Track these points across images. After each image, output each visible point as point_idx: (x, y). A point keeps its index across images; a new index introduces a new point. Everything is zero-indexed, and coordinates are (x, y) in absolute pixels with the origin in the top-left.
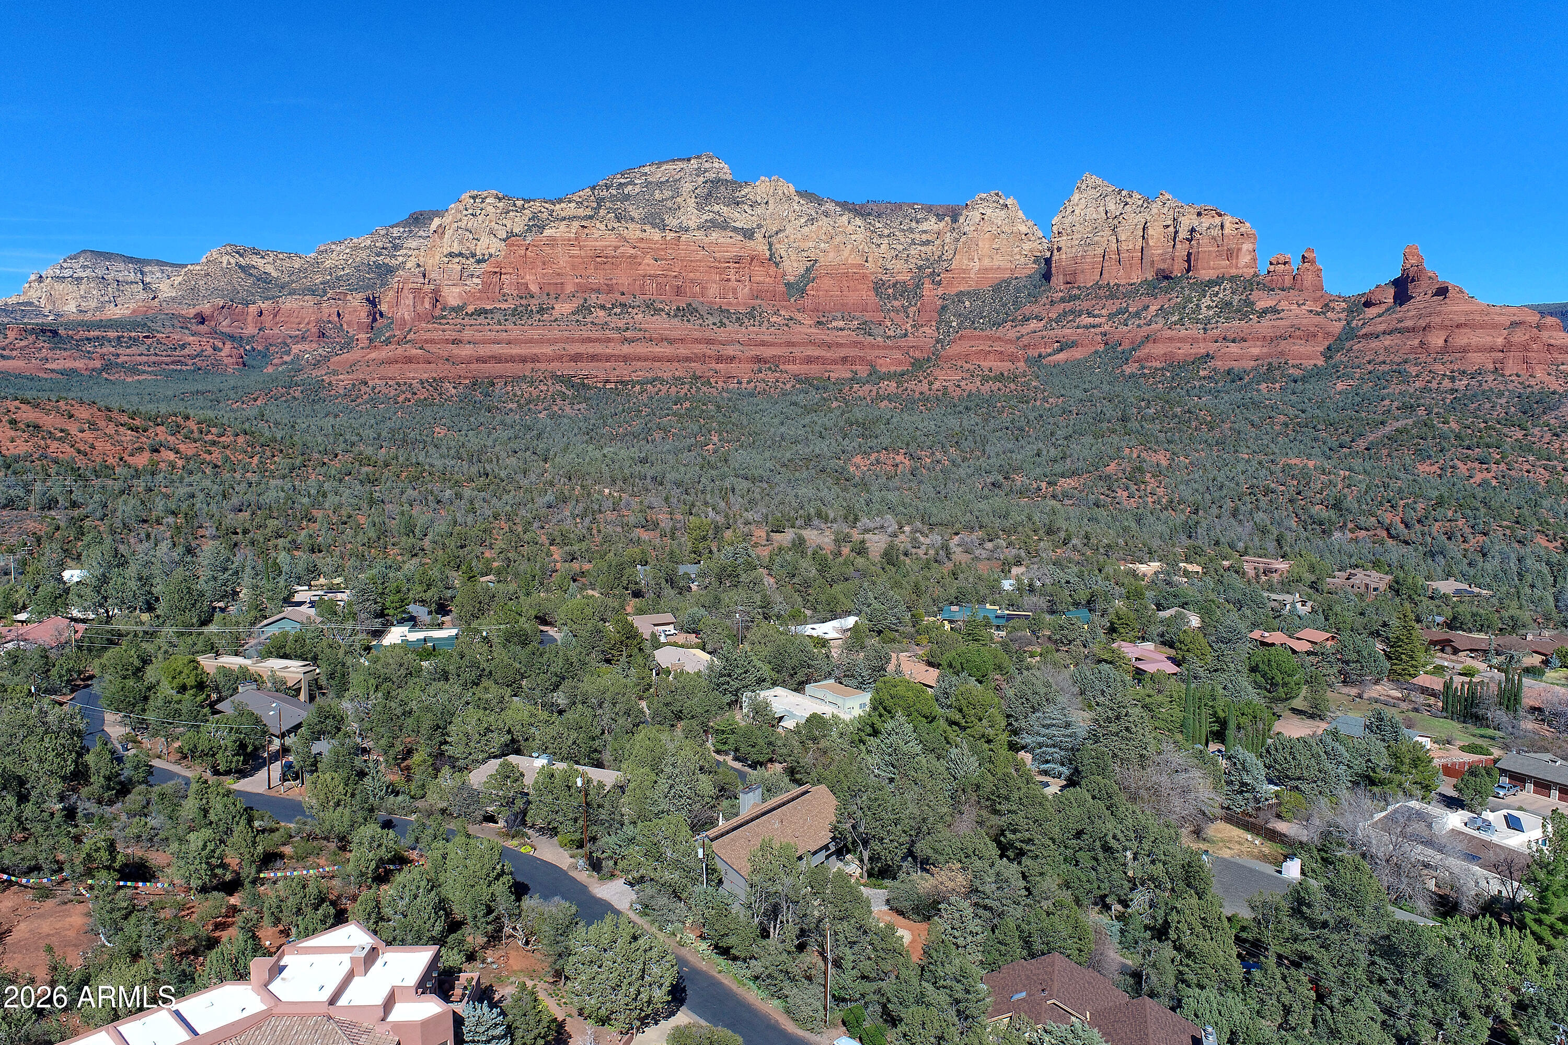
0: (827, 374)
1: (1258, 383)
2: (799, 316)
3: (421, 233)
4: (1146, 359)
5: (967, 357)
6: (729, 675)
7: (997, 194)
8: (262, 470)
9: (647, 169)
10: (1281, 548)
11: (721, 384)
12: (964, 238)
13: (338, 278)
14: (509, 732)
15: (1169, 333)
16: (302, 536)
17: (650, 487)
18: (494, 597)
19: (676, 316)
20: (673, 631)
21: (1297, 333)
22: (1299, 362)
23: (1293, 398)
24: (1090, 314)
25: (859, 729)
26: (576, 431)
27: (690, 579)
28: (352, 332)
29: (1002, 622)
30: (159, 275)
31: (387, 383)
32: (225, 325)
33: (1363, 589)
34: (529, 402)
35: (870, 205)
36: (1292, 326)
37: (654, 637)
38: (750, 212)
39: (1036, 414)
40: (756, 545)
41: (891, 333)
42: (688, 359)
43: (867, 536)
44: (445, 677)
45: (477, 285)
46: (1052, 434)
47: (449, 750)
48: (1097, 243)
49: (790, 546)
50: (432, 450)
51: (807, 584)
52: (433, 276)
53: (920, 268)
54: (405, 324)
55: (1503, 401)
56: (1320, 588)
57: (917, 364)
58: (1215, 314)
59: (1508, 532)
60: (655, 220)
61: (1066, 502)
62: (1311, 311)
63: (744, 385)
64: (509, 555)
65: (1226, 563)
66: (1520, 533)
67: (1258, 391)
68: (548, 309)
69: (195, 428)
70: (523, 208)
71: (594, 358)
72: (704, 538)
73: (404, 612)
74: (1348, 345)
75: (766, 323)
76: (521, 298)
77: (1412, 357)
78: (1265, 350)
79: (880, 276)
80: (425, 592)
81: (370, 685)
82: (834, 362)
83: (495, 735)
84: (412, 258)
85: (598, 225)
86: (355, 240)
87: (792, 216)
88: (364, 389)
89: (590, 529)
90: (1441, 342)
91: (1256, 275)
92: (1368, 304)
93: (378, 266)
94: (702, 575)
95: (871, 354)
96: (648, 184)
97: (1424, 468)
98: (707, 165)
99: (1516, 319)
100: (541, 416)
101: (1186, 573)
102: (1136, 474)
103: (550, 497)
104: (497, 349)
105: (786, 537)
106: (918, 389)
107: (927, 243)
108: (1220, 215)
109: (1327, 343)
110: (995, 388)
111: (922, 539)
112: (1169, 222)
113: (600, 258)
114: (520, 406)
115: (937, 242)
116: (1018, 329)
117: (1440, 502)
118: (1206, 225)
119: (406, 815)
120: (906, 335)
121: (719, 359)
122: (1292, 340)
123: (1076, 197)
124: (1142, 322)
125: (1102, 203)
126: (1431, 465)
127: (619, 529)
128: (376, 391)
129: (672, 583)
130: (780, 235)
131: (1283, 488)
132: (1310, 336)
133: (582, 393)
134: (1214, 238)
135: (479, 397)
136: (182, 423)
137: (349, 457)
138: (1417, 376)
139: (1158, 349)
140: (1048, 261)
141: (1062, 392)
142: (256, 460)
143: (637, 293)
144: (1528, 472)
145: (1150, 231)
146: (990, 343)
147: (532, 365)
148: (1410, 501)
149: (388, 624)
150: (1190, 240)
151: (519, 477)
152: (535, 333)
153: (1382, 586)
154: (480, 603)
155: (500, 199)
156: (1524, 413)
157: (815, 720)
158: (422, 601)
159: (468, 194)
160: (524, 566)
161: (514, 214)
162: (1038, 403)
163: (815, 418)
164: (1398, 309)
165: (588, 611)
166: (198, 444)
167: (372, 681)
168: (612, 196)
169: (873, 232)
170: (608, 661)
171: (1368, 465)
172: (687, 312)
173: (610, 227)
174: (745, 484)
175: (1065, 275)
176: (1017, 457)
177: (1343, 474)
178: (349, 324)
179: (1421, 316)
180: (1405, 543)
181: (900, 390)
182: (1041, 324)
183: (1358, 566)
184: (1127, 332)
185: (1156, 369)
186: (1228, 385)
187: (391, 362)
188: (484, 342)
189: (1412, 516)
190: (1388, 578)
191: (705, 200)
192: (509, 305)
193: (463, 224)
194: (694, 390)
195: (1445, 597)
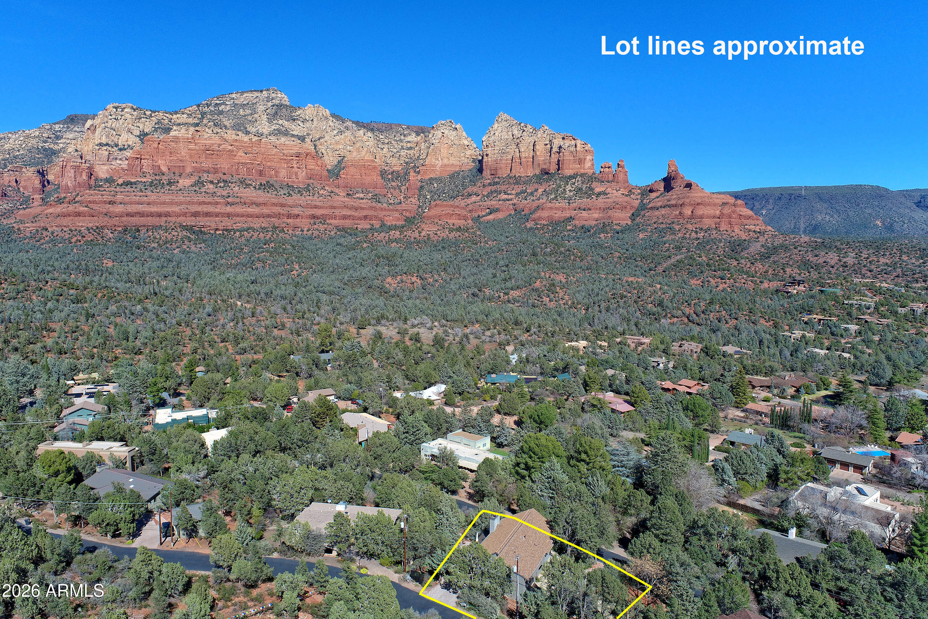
0: (356, 226)
1: (599, 234)
2: (336, 190)
3: (77, 129)
4: (538, 220)
5: (440, 217)
6: (407, 433)
7: (451, 122)
9: (234, 96)
10: (640, 330)
11: (290, 232)
12: (432, 147)
13: (15, 157)
15: (549, 205)
17: (266, 300)
19: (260, 189)
21: (617, 206)
22: (618, 222)
23: (618, 242)
24: (505, 193)
26: (203, 262)
28: (27, 194)
31: (62, 230)
33: (690, 353)
34: (166, 243)
35: (373, 124)
36: (614, 202)
38: (302, 125)
39: (484, 251)
41: (392, 201)
42: (269, 216)
43: (417, 329)
46: (497, 263)
48: (508, 152)
49: (374, 337)
52: (88, 158)
53: (407, 163)
55: (722, 244)
56: (669, 353)
57: (409, 221)
58: (574, 194)
59: (747, 317)
60: (240, 127)
61: (517, 305)
62: (623, 194)
63: (305, 232)
65: (618, 340)
66: (753, 318)
67: (600, 238)
68: (174, 182)
70: (151, 116)
71: (207, 214)
72: (329, 336)
74: (642, 213)
75: (317, 194)
76: (156, 175)
77: (676, 220)
78: (601, 215)
79: (383, 167)
82: (360, 219)
84: (70, 145)
85: (207, 130)
86: (27, 132)
87: (329, 129)
88: (45, 233)
90: (689, 213)
91: (594, 173)
92: (651, 191)
93: (45, 150)
94: (335, 360)
95: (381, 214)
96: (235, 105)
97: (694, 282)
98: (274, 95)
99: (725, 201)
100: (175, 252)
102: (551, 287)
104: (140, 208)
105: (370, 332)
106: (413, 236)
107: (409, 149)
108: (574, 139)
109: (632, 212)
110: (457, 236)
111: (448, 330)
112: (548, 142)
113: (208, 151)
114: (160, 245)
115: (417, 148)
116: (465, 200)
117: (711, 303)
118: (567, 145)
119: (269, 554)
120: (400, 203)
121: (289, 216)
122: (614, 210)
123: (496, 126)
124: (534, 198)
125: (510, 130)
126: (697, 280)
128: (55, 235)
130: (321, 141)
131: (630, 295)
132: (623, 208)
133: (201, 237)
134: (572, 152)
135: (130, 239)
138: (679, 231)
139: (545, 214)
140: (481, 162)
141: (495, 238)
143: (234, 174)
144: (744, 283)
145: (537, 147)
146: (452, 209)
147: (165, 219)
148: (697, 301)
150: (559, 153)
152: (167, 198)
153: (699, 350)
155: (135, 110)
156: (733, 251)
159: (112, 105)
161: (145, 119)
162: (482, 244)
163: (355, 254)
164: (666, 194)
168: (211, 111)
169: (378, 141)
171: (666, 280)
172: (267, 186)
173: (215, 132)
175: (491, 170)
177: (658, 286)
178: (25, 188)
179: (679, 199)
180: (698, 324)
181: (402, 236)
182: (479, 198)
183: (683, 339)
184: (527, 203)
185: (544, 225)
186: (583, 234)
187: (64, 215)
188: (131, 203)
189: (699, 309)
190: (700, 346)
191: (273, 117)
192: (148, 179)
193: (109, 125)
194: (275, 236)
195: (731, 355)
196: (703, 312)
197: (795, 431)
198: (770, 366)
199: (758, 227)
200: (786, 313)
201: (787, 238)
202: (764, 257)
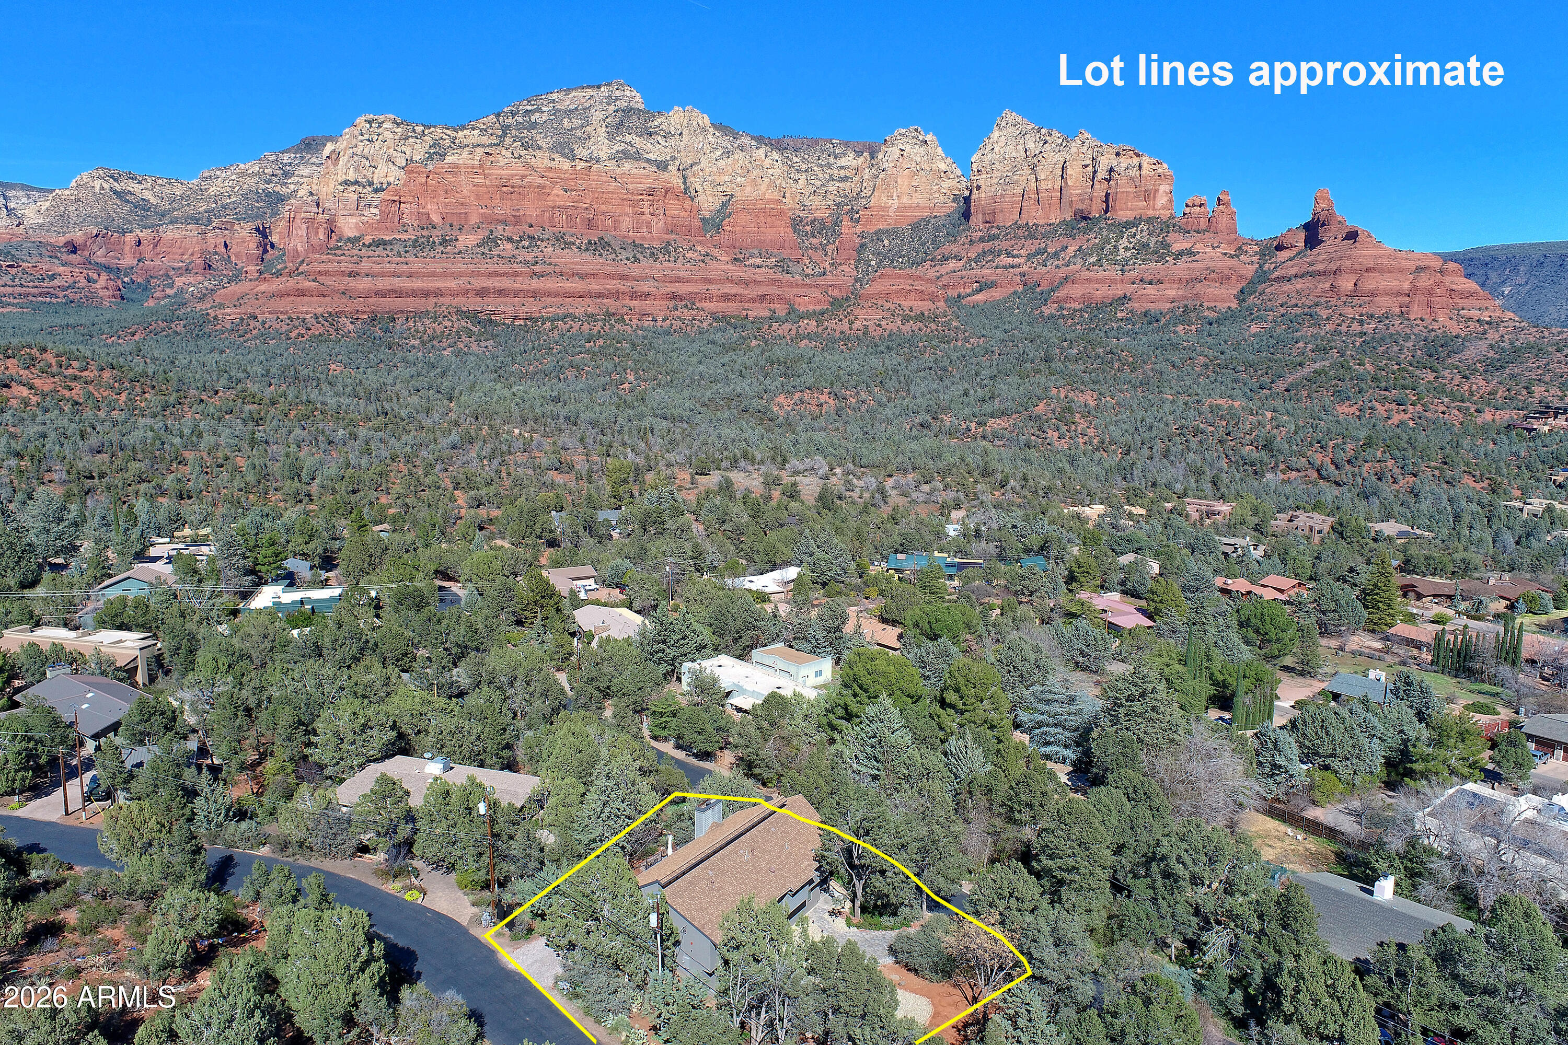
0: (745, 313)
1: (1175, 325)
2: (715, 252)
3: (314, 160)
4: (1065, 301)
5: (887, 296)
6: (664, 642)
7: (916, 130)
8: (132, 409)
9: (555, 96)
10: (1218, 490)
11: (635, 321)
12: (882, 175)
13: (224, 207)
14: (394, 727)
15: (1086, 274)
16: (169, 481)
17: (563, 427)
18: (387, 549)
19: (587, 250)
20: (594, 586)
21: (1213, 275)
22: (1213, 304)
23: (1209, 339)
24: (1008, 254)
25: (827, 710)
26: (483, 368)
27: (610, 526)
28: (240, 265)
29: (953, 571)
30: (24, 200)
31: (278, 318)
32: (100, 255)
33: (1307, 532)
34: (433, 338)
35: (786, 140)
36: (1207, 269)
37: (573, 593)
38: (663, 143)
39: (959, 354)
40: (680, 488)
41: (809, 271)
42: (600, 295)
43: (799, 478)
44: (318, 652)
45: (375, 215)
46: (977, 374)
47: (316, 754)
48: (1016, 182)
49: (716, 489)
50: (325, 387)
51: (739, 531)
52: (327, 205)
53: (838, 205)
54: (298, 256)
55: (1410, 344)
56: (1264, 531)
57: (836, 304)
58: (1133, 255)
59: (1437, 473)
60: (564, 148)
61: (997, 443)
62: (1225, 254)
63: (659, 323)
64: (408, 500)
65: (1169, 506)
66: (1449, 474)
67: (1175, 332)
68: (451, 240)
69: (53, 361)
70: (423, 134)
71: (501, 293)
72: (625, 481)
73: (279, 568)
74: (1260, 288)
75: (681, 258)
76: (423, 228)
77: (1323, 300)
78: (1181, 292)
79: (797, 212)
80: (307, 543)
81: (220, 665)
82: (752, 300)
83: (375, 732)
84: (304, 186)
85: (504, 152)
86: (242, 166)
87: (707, 149)
88: (253, 323)
89: (498, 472)
90: (1350, 286)
91: (1172, 217)
92: (1279, 248)
93: (268, 195)
94: (625, 521)
95: (789, 293)
96: (556, 111)
97: (1343, 410)
98: (618, 93)
99: (1421, 264)
100: (445, 353)
101: (1130, 516)
102: (1066, 413)
103: (454, 437)
104: (397, 283)
105: (713, 479)
106: (839, 328)
107: (845, 179)
108: (1138, 155)
109: (1240, 286)
110: (915, 328)
111: (855, 481)
112: (1088, 162)
113: (506, 188)
114: (423, 343)
115: (856, 179)
116: (937, 268)
117: (1368, 443)
118: (1124, 165)
119: (252, 848)
120: (824, 273)
121: (633, 296)
122: (1207, 283)
123: (995, 134)
124: (1060, 263)
125: (1022, 141)
126: (1350, 406)
127: (531, 472)
128: (267, 326)
129: (590, 531)
130: (695, 168)
131: (1212, 428)
132: (1224, 279)
133: (490, 329)
134: (1132, 179)
135: (379, 333)
136: (38, 354)
137: (231, 394)
138: (1328, 319)
139: (1076, 291)
140: (967, 200)
141: (984, 332)
142: (123, 397)
143: (546, 225)
144: (1443, 413)
145: (1069, 171)
146: (910, 282)
147: (435, 300)
148: (1340, 441)
149: (261, 582)
150: (1108, 180)
151: (421, 416)
152: (438, 267)
153: (1326, 528)
154: (371, 556)
155: (398, 125)
156: (1430, 356)
157: (774, 701)
158: (304, 554)
159: (363, 118)
160: (424, 514)
161: (414, 140)
162: (959, 343)
163: (735, 357)
164: (1309, 252)
165: (496, 565)
166: (57, 379)
167: (223, 660)
168: (518, 123)
169: (790, 166)
170: (519, 623)
171: (1289, 406)
172: (599, 246)
173: (516, 155)
174: (665, 424)
175: (984, 214)
176: (944, 398)
177: (1269, 415)
178: (237, 255)
179: (1331, 260)
180: (1337, 484)
181: (820, 329)
182: (961, 264)
183: (1298, 508)
184: (1046, 272)
185: (1075, 310)
186: (1145, 326)
187: (282, 295)
188: (383, 275)
189: (1342, 457)
190: (1331, 520)
191: (617, 129)
192: (410, 236)
193: (359, 151)
194: (607, 328)
195: (1389, 539)
196: (1349, 462)
197: (1483, 681)
198: (1463, 560)
199: (1487, 313)
200: (1519, 468)
201: (1546, 334)
202: (1492, 367)
